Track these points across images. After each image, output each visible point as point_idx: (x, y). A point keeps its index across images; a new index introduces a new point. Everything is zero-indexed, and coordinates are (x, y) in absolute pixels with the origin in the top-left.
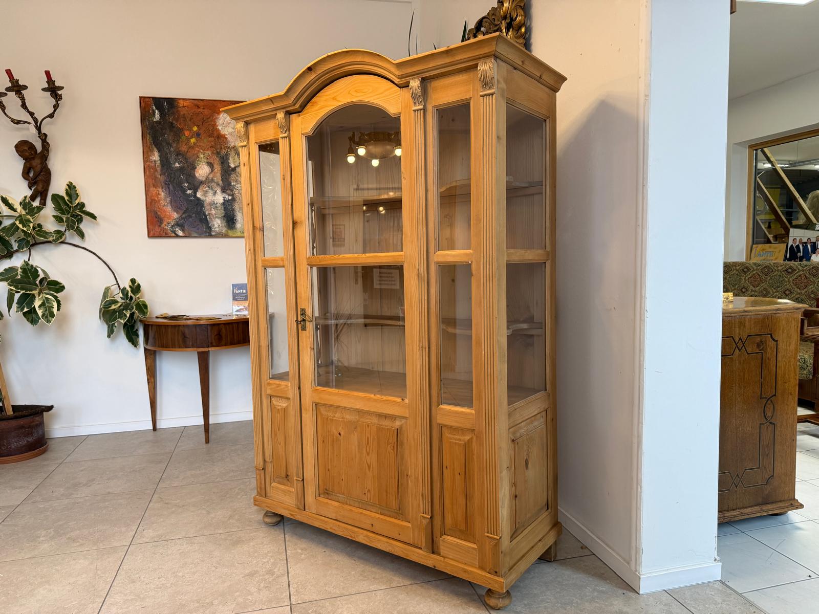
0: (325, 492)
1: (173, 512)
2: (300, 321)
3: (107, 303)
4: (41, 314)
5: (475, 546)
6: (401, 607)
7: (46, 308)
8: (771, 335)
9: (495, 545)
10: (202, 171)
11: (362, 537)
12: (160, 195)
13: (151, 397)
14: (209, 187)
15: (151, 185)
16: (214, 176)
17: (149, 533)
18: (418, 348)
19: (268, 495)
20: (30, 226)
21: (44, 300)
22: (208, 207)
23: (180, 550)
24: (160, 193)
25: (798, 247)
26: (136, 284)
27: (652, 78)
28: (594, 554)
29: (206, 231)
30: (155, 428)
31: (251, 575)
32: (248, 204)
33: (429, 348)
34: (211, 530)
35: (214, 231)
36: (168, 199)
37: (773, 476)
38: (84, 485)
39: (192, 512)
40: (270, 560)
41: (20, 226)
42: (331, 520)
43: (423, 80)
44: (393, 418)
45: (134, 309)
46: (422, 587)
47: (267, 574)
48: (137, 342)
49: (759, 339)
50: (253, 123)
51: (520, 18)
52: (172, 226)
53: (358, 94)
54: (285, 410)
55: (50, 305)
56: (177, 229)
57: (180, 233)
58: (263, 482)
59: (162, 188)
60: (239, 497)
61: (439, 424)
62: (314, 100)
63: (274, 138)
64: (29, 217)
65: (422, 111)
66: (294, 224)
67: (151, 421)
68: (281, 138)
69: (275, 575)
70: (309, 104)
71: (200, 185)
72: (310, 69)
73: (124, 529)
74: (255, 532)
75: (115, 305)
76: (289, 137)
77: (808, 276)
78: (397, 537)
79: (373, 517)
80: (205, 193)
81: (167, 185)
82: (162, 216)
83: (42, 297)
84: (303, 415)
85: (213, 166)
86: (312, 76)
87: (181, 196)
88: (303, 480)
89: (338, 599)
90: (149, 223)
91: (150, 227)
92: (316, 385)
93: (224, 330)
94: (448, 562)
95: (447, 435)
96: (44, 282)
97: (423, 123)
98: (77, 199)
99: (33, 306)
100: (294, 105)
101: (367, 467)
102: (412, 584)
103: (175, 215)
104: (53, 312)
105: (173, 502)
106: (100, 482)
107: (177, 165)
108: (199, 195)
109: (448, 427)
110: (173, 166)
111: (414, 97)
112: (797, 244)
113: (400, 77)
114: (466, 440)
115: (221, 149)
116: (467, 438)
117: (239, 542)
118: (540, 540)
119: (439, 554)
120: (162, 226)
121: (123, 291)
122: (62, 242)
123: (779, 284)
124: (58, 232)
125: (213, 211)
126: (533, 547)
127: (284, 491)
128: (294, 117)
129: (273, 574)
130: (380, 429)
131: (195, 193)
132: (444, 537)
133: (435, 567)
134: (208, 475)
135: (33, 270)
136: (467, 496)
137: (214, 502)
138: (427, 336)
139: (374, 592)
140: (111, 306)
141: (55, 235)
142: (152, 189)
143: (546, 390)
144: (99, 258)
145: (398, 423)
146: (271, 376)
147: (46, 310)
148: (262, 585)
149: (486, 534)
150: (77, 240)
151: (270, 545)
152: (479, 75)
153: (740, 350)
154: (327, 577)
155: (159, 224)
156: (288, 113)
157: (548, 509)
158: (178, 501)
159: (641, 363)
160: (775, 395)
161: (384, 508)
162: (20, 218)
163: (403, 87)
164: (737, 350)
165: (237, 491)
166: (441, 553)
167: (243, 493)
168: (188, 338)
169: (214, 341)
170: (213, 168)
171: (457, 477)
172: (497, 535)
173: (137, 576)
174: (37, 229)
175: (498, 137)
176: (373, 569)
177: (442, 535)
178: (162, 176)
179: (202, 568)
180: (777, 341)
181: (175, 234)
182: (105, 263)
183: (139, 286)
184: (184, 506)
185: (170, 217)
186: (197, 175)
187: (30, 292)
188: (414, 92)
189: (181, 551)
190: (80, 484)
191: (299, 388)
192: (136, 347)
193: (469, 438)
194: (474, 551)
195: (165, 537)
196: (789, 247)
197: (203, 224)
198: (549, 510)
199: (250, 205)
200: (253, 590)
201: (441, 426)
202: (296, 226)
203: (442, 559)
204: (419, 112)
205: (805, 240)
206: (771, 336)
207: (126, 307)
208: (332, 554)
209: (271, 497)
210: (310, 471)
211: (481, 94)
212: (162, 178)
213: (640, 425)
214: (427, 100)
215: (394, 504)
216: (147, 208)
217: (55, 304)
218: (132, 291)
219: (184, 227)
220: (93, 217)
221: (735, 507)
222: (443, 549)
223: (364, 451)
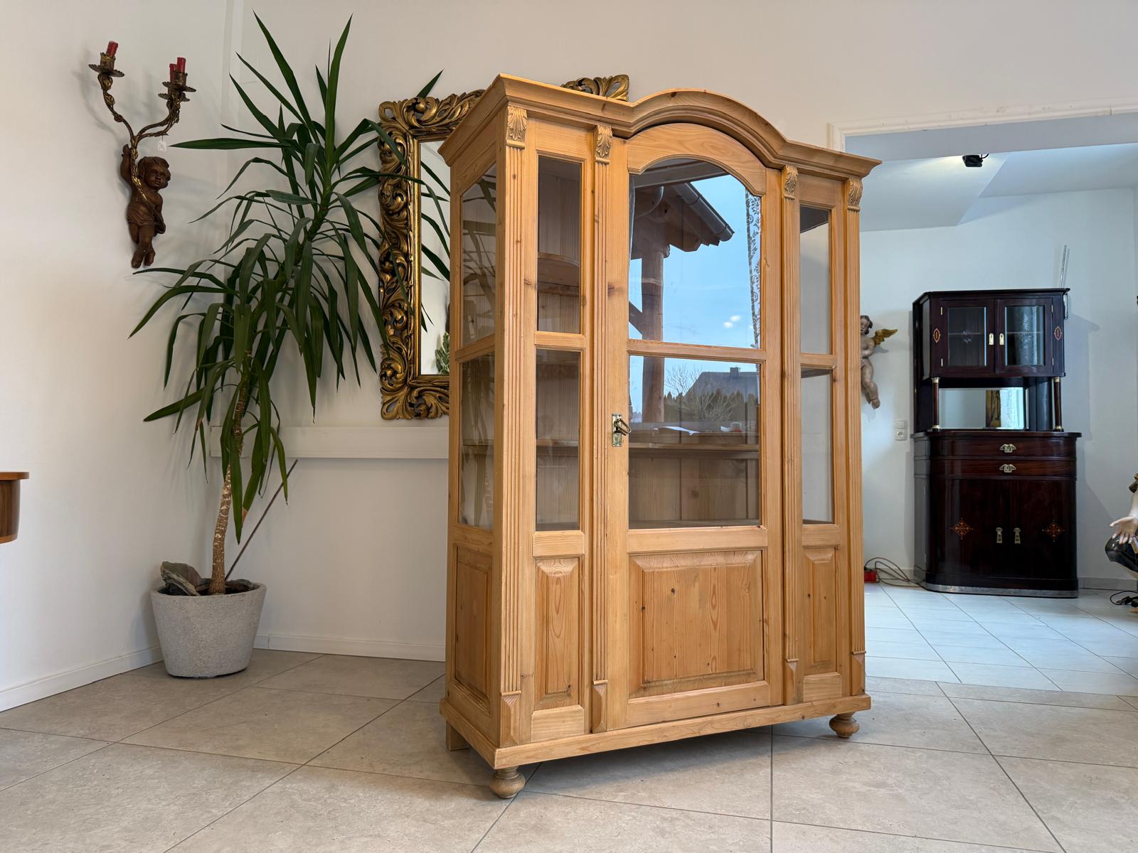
2: (613, 433)
5: (837, 674)
9: (862, 661)
44: (744, 552)
53: (714, 152)
66: (609, 289)
68: (597, 161)
72: (674, 94)
79: (716, 694)
88: (606, 680)
95: (810, 558)
101: (712, 627)
109: (810, 548)
127: (561, 717)
130: (730, 570)
132: (806, 678)
133: (803, 717)
145: (751, 558)
149: (855, 653)
161: (733, 674)
166: (804, 700)
171: (823, 601)
188: (792, 179)
191: (605, 535)
194: (837, 680)
202: (610, 294)
211: (849, 207)
215: (749, 662)
222: (808, 693)
223: (708, 605)
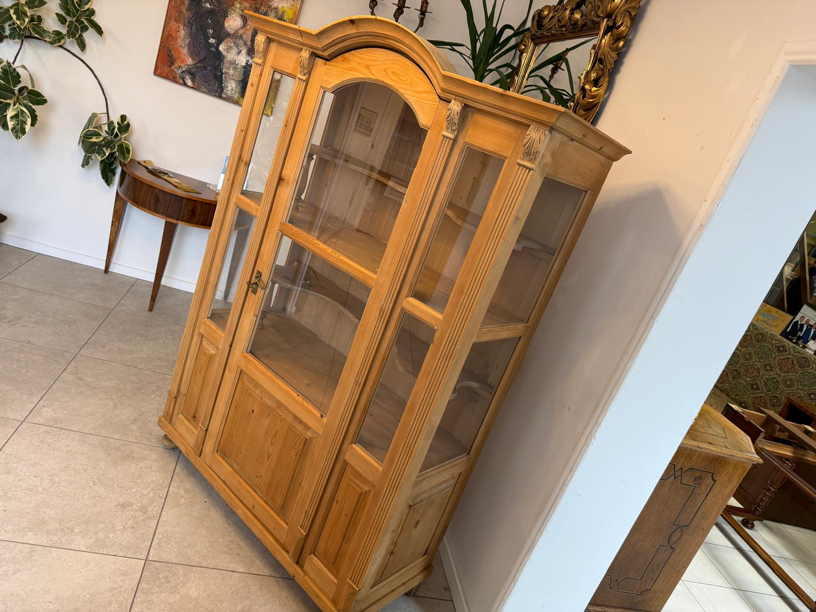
0: (223, 451)
1: (81, 393)
2: (253, 284)
3: (89, 133)
4: (12, 126)
5: (335, 581)
6: (248, 602)
7: (18, 121)
8: (713, 474)
9: (351, 594)
10: (233, 22)
11: (241, 511)
12: (179, 32)
13: (111, 239)
14: (235, 44)
15: (173, 18)
16: (244, 33)
17: (47, 413)
18: (353, 380)
19: (173, 421)
20: (24, 21)
21: (18, 112)
22: (226, 65)
23: (68, 446)
24: (180, 30)
25: (802, 326)
26: (125, 122)
27: (717, 210)
28: (452, 601)
29: (218, 91)
30: (106, 270)
31: (124, 506)
32: (242, 131)
33: (364, 385)
34: (109, 432)
35: (225, 93)
36: (187, 41)
37: (650, 590)
38: (9, 322)
39: (100, 399)
40: (150, 493)
41: (14, 17)
42: (220, 481)
43: (466, 107)
44: (307, 427)
45: (115, 150)
46: (277, 582)
47: (140, 510)
48: (112, 180)
49: (699, 474)
50: (276, 43)
51: (624, 28)
52: (183, 72)
53: (394, 78)
54: (211, 357)
55: (23, 119)
56: (187, 77)
57: (189, 83)
58: (171, 410)
59: (184, 26)
60: (153, 396)
61: (345, 461)
62: (347, 55)
63: (292, 72)
64: (26, 9)
65: (451, 141)
66: (281, 179)
67: (105, 262)
68: (298, 78)
69: (147, 515)
70: (340, 58)
71: (226, 37)
72: (352, 22)
73: (25, 397)
74: (150, 450)
75: (96, 138)
76: (307, 82)
77: (795, 363)
78: (272, 530)
79: (256, 500)
80: (229, 49)
81: (189, 24)
82: (175, 56)
83: (18, 108)
84: (226, 373)
85: (246, 21)
86: (351, 31)
87: (202, 43)
88: (207, 430)
89: (194, 569)
90: (159, 59)
91: (158, 63)
92: (248, 351)
93: (199, 208)
94: (307, 580)
95: (349, 474)
96: (24, 91)
97: (447, 155)
98: (87, 4)
99: (5, 114)
100: (324, 51)
102: (270, 576)
103: (190, 61)
104: (24, 129)
105: (86, 378)
106: (26, 324)
107: (208, 5)
108: (222, 48)
109: (352, 467)
110: (203, 5)
111: (449, 119)
112: (803, 323)
113: (443, 90)
114: (364, 490)
115: (262, 5)
116: (366, 488)
117: (128, 457)
118: (404, 584)
119: (302, 567)
120: (172, 67)
121: (110, 124)
122: (60, 46)
123: (764, 356)
124: (58, 33)
125: (231, 71)
126: (393, 591)
127: (188, 428)
128: (320, 61)
129: (145, 513)
130: (290, 429)
131: (219, 44)
132: (312, 556)
133: (294, 577)
134: (134, 356)
135: (15, 74)
136: (346, 537)
137: (126, 394)
138: (366, 374)
139: (231, 573)
140: (92, 138)
141: (53, 36)
142: (173, 22)
143: (469, 454)
144: (96, 77)
145: (309, 434)
146: (209, 316)
147: (18, 124)
148: (129, 523)
149: (348, 580)
150: (76, 49)
151: (157, 474)
152: (525, 141)
153: (675, 478)
154: (195, 537)
155: (169, 64)
156: (314, 55)
157: (425, 554)
158: (91, 380)
159: (567, 482)
160: (688, 526)
161: (269, 499)
162: (16, 7)
163: (443, 100)
164: (673, 478)
165: (154, 387)
166: (304, 568)
167: (158, 392)
168: (159, 202)
169: (185, 215)
170: (246, 23)
171: (343, 517)
172: (357, 586)
173: (15, 465)
174: (35, 23)
175: (517, 218)
176: (241, 543)
177: (311, 554)
178: (188, 12)
179: (80, 480)
180: (715, 481)
181: (184, 81)
182: (101, 85)
183: (128, 125)
184: (94, 388)
185: (183, 61)
186: (226, 25)
187: (4, 101)
188: (452, 115)
189: (69, 448)
190: (6, 318)
191: (231, 346)
192: (109, 185)
193: (367, 489)
194: (333, 586)
195: (61, 424)
196: (794, 321)
197: (217, 83)
198: (425, 556)
199: (244, 132)
200: (119, 526)
201: (346, 464)
202: (281, 183)
203: (302, 574)
204: (448, 139)
205: (812, 323)
206: (712, 476)
207: (108, 144)
208: (211, 508)
209: (175, 425)
210: (216, 425)
211: (519, 161)
212: (187, 14)
213: (539, 534)
214: (461, 132)
215: (279, 501)
216: (161, 42)
217: (29, 121)
218: (119, 129)
219: (195, 77)
220: (99, 31)
221: (602, 604)
222: (307, 566)
